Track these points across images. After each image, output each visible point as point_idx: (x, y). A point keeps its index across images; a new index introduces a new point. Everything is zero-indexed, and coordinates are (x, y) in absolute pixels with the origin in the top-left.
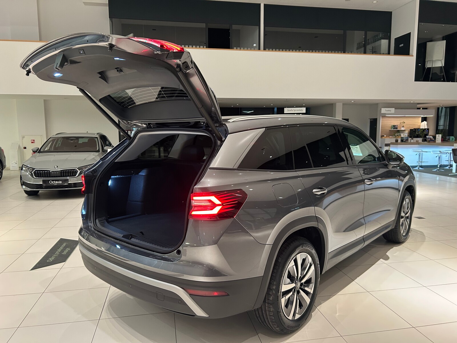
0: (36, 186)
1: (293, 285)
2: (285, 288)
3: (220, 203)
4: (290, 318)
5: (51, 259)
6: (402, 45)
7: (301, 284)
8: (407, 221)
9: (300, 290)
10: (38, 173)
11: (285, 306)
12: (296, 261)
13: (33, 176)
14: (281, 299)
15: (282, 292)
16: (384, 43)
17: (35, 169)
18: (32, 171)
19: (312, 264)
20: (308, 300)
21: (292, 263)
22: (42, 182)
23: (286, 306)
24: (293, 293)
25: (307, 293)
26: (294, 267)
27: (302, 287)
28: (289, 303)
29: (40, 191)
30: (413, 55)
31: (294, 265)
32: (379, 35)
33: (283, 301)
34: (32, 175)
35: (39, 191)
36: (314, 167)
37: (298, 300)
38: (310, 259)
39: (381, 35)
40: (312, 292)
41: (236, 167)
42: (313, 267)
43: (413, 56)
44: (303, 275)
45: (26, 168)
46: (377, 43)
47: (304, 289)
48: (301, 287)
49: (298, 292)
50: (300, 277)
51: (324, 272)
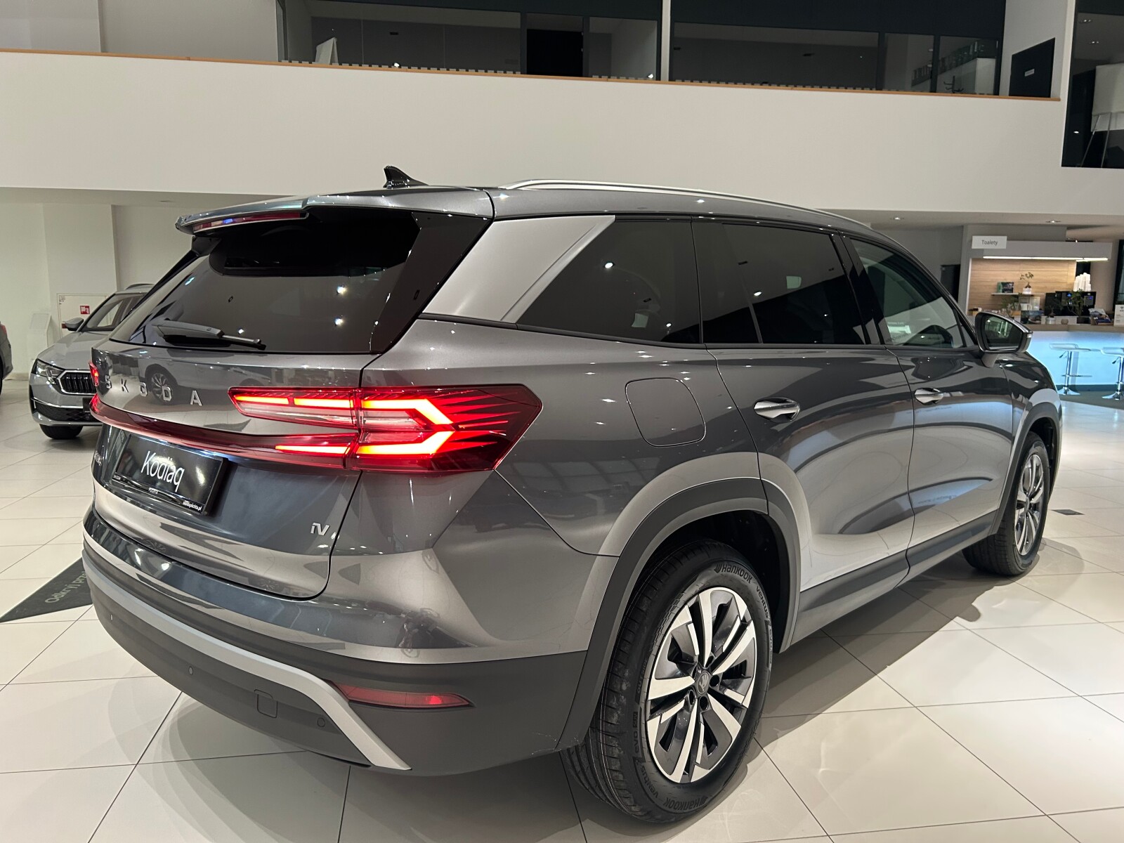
0: (68, 414)
1: (688, 681)
2: (658, 689)
3: (447, 421)
4: (677, 777)
5: (57, 597)
6: (1032, 72)
7: (714, 680)
8: (1033, 517)
9: (711, 698)
10: (71, 380)
11: (660, 743)
12: (696, 612)
13: (60, 389)
14: (648, 723)
15: (653, 701)
16: (984, 66)
17: (64, 370)
18: (57, 377)
19: (750, 622)
20: (733, 726)
21: (685, 616)
22: (82, 403)
23: (665, 742)
24: (686, 704)
25: (732, 706)
26: (692, 627)
27: (717, 688)
28: (671, 734)
29: (84, 428)
30: (1061, 97)
31: (689, 623)
32: (972, 47)
33: (653, 728)
34: (57, 386)
35: (80, 427)
36: (764, 342)
37: (702, 727)
38: (742, 607)
40: (747, 704)
41: (513, 318)
42: (751, 632)
43: (1059, 100)
44: (719, 654)
45: (43, 368)
46: (967, 67)
47: (720, 692)
48: (714, 688)
49: (704, 703)
50: (711, 659)
51: (788, 646)
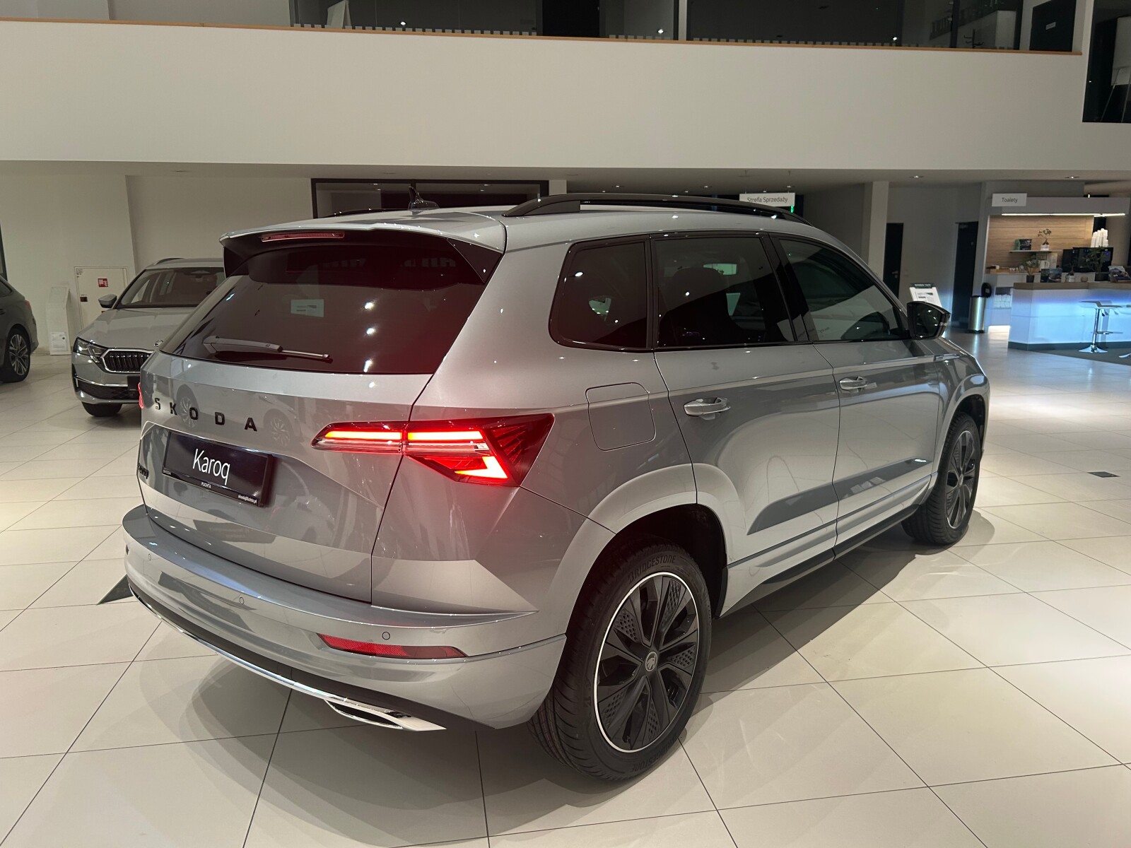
0: (113, 393)
6: (1053, 25)
10: (115, 358)
13: (104, 367)
16: (1005, 18)
18: (101, 355)
22: (125, 382)
29: (124, 406)
30: (1083, 52)
34: (100, 364)
35: (121, 404)
43: (1081, 54)
45: (85, 347)
46: (987, 20)
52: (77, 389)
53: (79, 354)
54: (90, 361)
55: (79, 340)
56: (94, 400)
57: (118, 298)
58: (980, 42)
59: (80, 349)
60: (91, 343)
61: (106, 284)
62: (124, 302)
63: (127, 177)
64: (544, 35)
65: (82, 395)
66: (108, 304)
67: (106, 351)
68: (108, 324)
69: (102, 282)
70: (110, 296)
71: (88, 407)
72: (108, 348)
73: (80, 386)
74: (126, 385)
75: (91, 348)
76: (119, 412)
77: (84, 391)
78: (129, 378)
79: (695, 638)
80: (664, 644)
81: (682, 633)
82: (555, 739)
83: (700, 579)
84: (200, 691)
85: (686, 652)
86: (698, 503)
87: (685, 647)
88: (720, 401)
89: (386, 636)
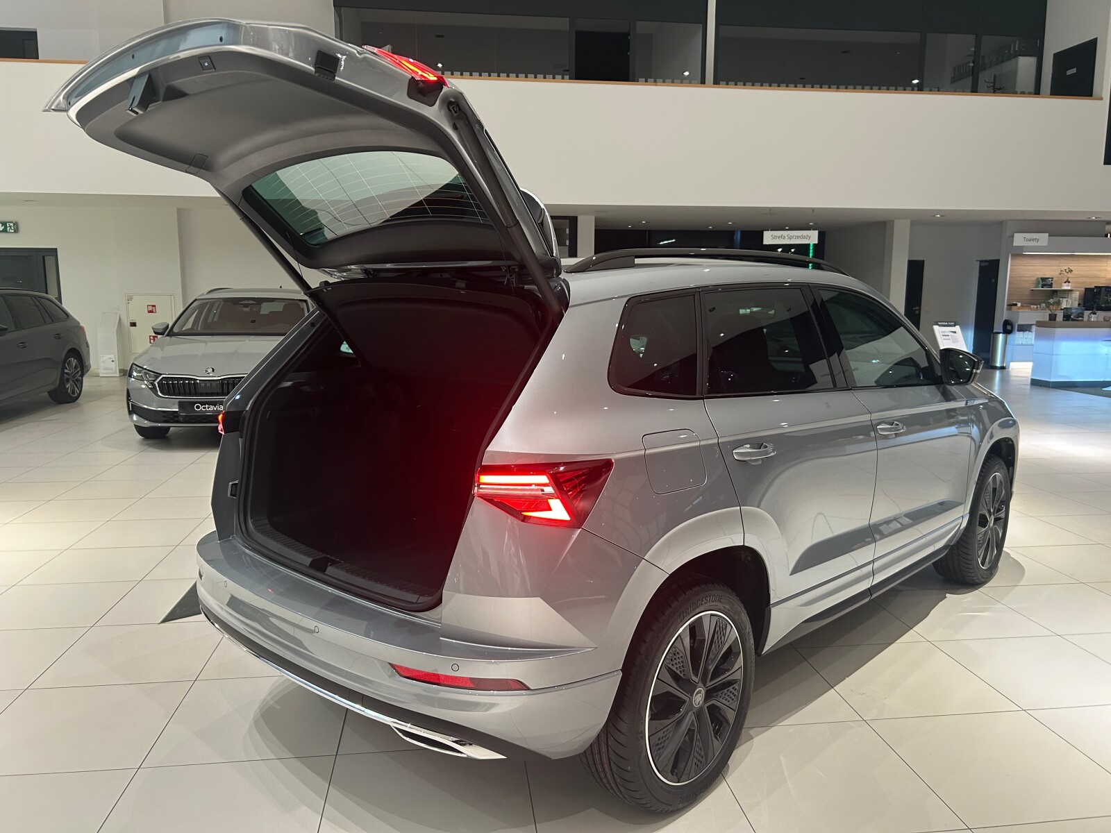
0: (163, 416)
6: (1074, 71)
10: (168, 384)
13: (157, 392)
16: (1025, 64)
18: (154, 381)
22: (177, 407)
30: (1103, 96)
32: (1013, 45)
34: (153, 389)
35: (169, 428)
39: (1017, 46)
43: (1101, 99)
45: (139, 372)
46: (1007, 66)
52: (130, 413)
53: (133, 379)
54: (143, 386)
55: (134, 366)
56: (146, 423)
57: (170, 327)
58: (1001, 87)
59: (135, 374)
60: (145, 369)
61: (154, 310)
62: (175, 330)
63: (179, 210)
64: (576, 79)
65: (135, 417)
66: (160, 331)
67: (158, 377)
68: (162, 350)
69: (150, 308)
70: (163, 324)
71: (140, 430)
72: (161, 374)
73: (133, 410)
74: (177, 410)
75: (146, 374)
76: (167, 435)
77: (136, 414)
78: (180, 403)
79: (739, 676)
80: (710, 681)
81: (728, 670)
82: (607, 770)
83: (745, 617)
84: (260, 710)
85: (731, 688)
86: (745, 545)
87: (730, 683)
88: (766, 447)
89: (455, 667)
